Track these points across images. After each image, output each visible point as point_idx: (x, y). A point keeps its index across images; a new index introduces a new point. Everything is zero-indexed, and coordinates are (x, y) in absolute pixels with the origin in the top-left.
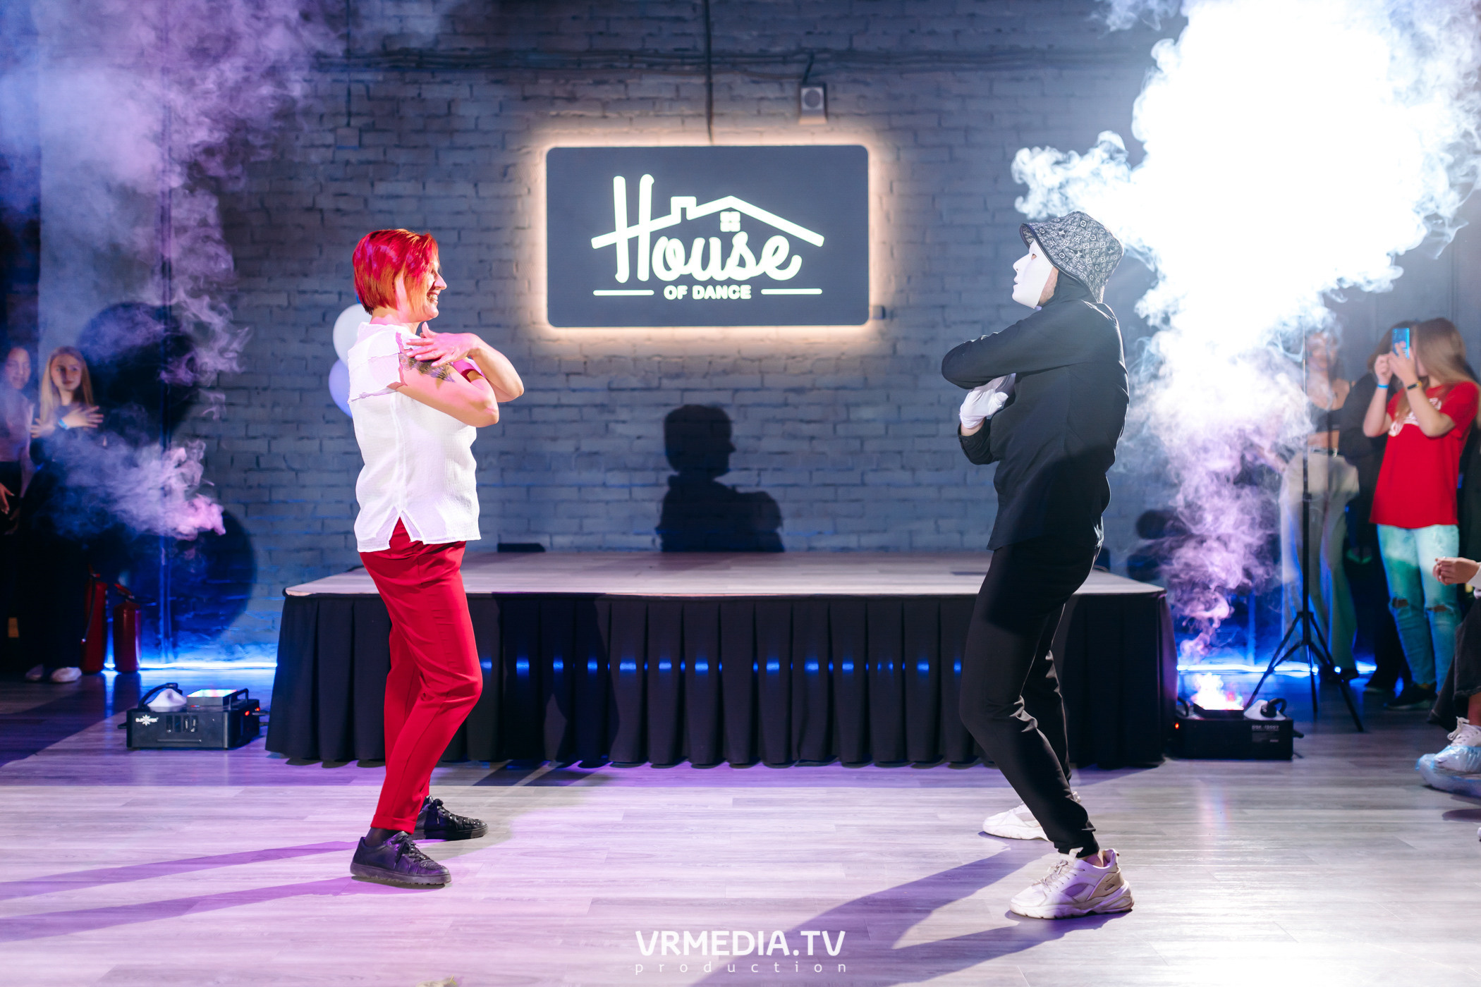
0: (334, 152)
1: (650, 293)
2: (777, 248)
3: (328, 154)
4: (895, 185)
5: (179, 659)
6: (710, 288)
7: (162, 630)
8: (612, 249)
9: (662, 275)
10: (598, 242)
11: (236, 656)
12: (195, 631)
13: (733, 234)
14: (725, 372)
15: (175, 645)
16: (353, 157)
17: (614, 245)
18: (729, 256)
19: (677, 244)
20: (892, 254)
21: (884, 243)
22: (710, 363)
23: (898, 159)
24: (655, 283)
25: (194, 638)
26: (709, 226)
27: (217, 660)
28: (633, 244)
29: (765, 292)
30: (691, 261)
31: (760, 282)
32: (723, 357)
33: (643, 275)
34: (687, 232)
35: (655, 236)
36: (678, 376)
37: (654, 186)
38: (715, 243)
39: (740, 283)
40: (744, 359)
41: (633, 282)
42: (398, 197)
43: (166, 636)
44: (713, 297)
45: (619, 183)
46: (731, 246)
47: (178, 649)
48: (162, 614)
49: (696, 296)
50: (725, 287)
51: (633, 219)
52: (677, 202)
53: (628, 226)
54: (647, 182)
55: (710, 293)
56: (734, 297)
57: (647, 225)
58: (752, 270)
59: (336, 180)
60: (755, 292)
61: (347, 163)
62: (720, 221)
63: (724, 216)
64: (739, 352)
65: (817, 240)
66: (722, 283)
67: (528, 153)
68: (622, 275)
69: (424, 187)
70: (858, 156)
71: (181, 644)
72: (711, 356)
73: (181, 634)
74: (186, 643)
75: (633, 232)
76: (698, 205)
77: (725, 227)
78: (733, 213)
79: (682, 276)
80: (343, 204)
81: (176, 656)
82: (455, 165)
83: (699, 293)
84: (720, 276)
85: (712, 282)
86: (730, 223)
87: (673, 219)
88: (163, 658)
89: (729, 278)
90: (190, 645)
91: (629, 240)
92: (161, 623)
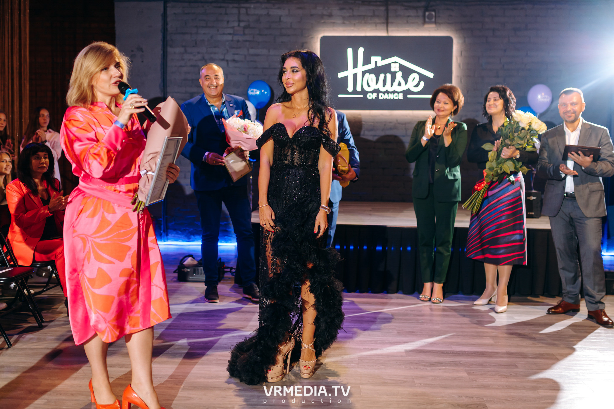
0: (233, 37)
1: (361, 96)
2: (414, 78)
3: (230, 38)
4: (463, 53)
5: (169, 241)
6: (386, 94)
7: (162, 229)
8: (346, 78)
9: (367, 89)
10: (341, 75)
11: (191, 240)
12: (175, 230)
13: (396, 72)
14: (391, 129)
15: (167, 235)
16: (240, 38)
17: (347, 76)
18: (394, 81)
19: (373, 76)
20: (461, 81)
21: (458, 76)
22: (385, 125)
23: (465, 41)
24: (364, 92)
25: (175, 232)
26: (386, 69)
27: (184, 241)
28: (355, 76)
29: (409, 96)
30: (379, 83)
31: (407, 92)
32: (390, 122)
33: (359, 89)
34: (377, 71)
35: (364, 73)
36: (371, 130)
37: (364, 52)
38: (389, 76)
39: (398, 93)
40: (399, 123)
41: (355, 92)
42: (258, 55)
43: (164, 231)
44: (387, 98)
45: (350, 51)
46: (395, 77)
47: (169, 237)
48: (162, 223)
49: (380, 98)
50: (392, 94)
51: (355, 66)
52: (373, 59)
53: (353, 68)
54: (361, 50)
55: (386, 96)
56: (396, 98)
57: (361, 68)
58: (404, 87)
59: (234, 48)
60: (405, 96)
61: (238, 41)
62: (391, 67)
63: (393, 65)
64: (397, 120)
65: (431, 75)
66: (391, 93)
67: (312, 38)
68: (350, 89)
69: (269, 52)
70: (449, 40)
71: (169, 235)
72: (385, 122)
73: (169, 231)
74: (172, 234)
75: (355, 71)
76: (382, 60)
77: (393, 70)
78: (396, 63)
79: (375, 89)
80: (236, 58)
81: (168, 239)
82: (282, 42)
83: (382, 97)
84: (391, 89)
85: (387, 92)
86: (395, 68)
87: (372, 66)
88: (163, 241)
89: (394, 91)
90: (173, 235)
91: (353, 74)
92: (162, 226)
